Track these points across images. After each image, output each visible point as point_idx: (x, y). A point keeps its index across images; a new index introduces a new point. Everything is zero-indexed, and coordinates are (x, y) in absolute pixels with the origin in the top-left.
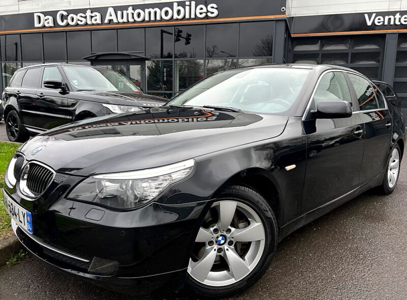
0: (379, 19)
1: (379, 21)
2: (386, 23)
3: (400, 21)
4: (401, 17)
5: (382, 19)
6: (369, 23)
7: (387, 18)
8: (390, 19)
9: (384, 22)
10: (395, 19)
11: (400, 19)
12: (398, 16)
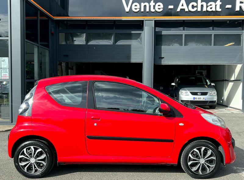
0: (136, 6)
1: (136, 7)
2: (142, 10)
3: (154, 8)
4: (155, 4)
5: (138, 6)
6: (127, 10)
7: (143, 5)
8: (145, 6)
9: (140, 8)
10: (150, 6)
11: (154, 6)
12: (152, 4)
